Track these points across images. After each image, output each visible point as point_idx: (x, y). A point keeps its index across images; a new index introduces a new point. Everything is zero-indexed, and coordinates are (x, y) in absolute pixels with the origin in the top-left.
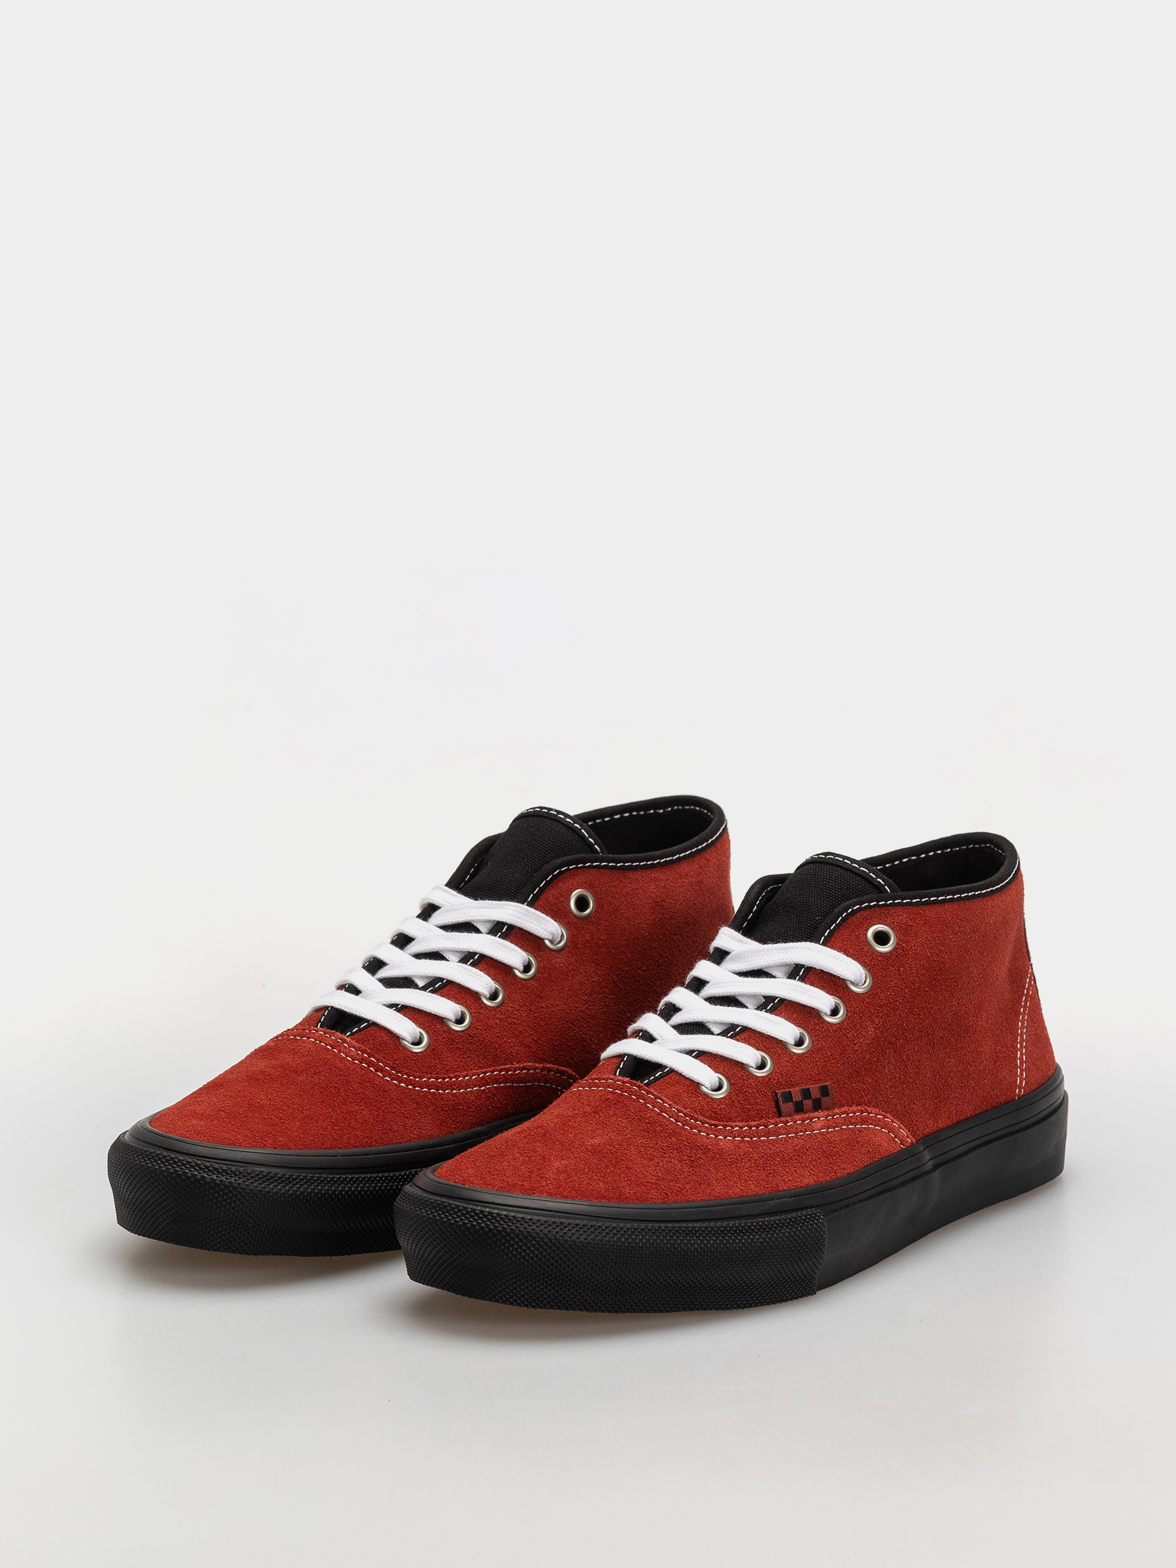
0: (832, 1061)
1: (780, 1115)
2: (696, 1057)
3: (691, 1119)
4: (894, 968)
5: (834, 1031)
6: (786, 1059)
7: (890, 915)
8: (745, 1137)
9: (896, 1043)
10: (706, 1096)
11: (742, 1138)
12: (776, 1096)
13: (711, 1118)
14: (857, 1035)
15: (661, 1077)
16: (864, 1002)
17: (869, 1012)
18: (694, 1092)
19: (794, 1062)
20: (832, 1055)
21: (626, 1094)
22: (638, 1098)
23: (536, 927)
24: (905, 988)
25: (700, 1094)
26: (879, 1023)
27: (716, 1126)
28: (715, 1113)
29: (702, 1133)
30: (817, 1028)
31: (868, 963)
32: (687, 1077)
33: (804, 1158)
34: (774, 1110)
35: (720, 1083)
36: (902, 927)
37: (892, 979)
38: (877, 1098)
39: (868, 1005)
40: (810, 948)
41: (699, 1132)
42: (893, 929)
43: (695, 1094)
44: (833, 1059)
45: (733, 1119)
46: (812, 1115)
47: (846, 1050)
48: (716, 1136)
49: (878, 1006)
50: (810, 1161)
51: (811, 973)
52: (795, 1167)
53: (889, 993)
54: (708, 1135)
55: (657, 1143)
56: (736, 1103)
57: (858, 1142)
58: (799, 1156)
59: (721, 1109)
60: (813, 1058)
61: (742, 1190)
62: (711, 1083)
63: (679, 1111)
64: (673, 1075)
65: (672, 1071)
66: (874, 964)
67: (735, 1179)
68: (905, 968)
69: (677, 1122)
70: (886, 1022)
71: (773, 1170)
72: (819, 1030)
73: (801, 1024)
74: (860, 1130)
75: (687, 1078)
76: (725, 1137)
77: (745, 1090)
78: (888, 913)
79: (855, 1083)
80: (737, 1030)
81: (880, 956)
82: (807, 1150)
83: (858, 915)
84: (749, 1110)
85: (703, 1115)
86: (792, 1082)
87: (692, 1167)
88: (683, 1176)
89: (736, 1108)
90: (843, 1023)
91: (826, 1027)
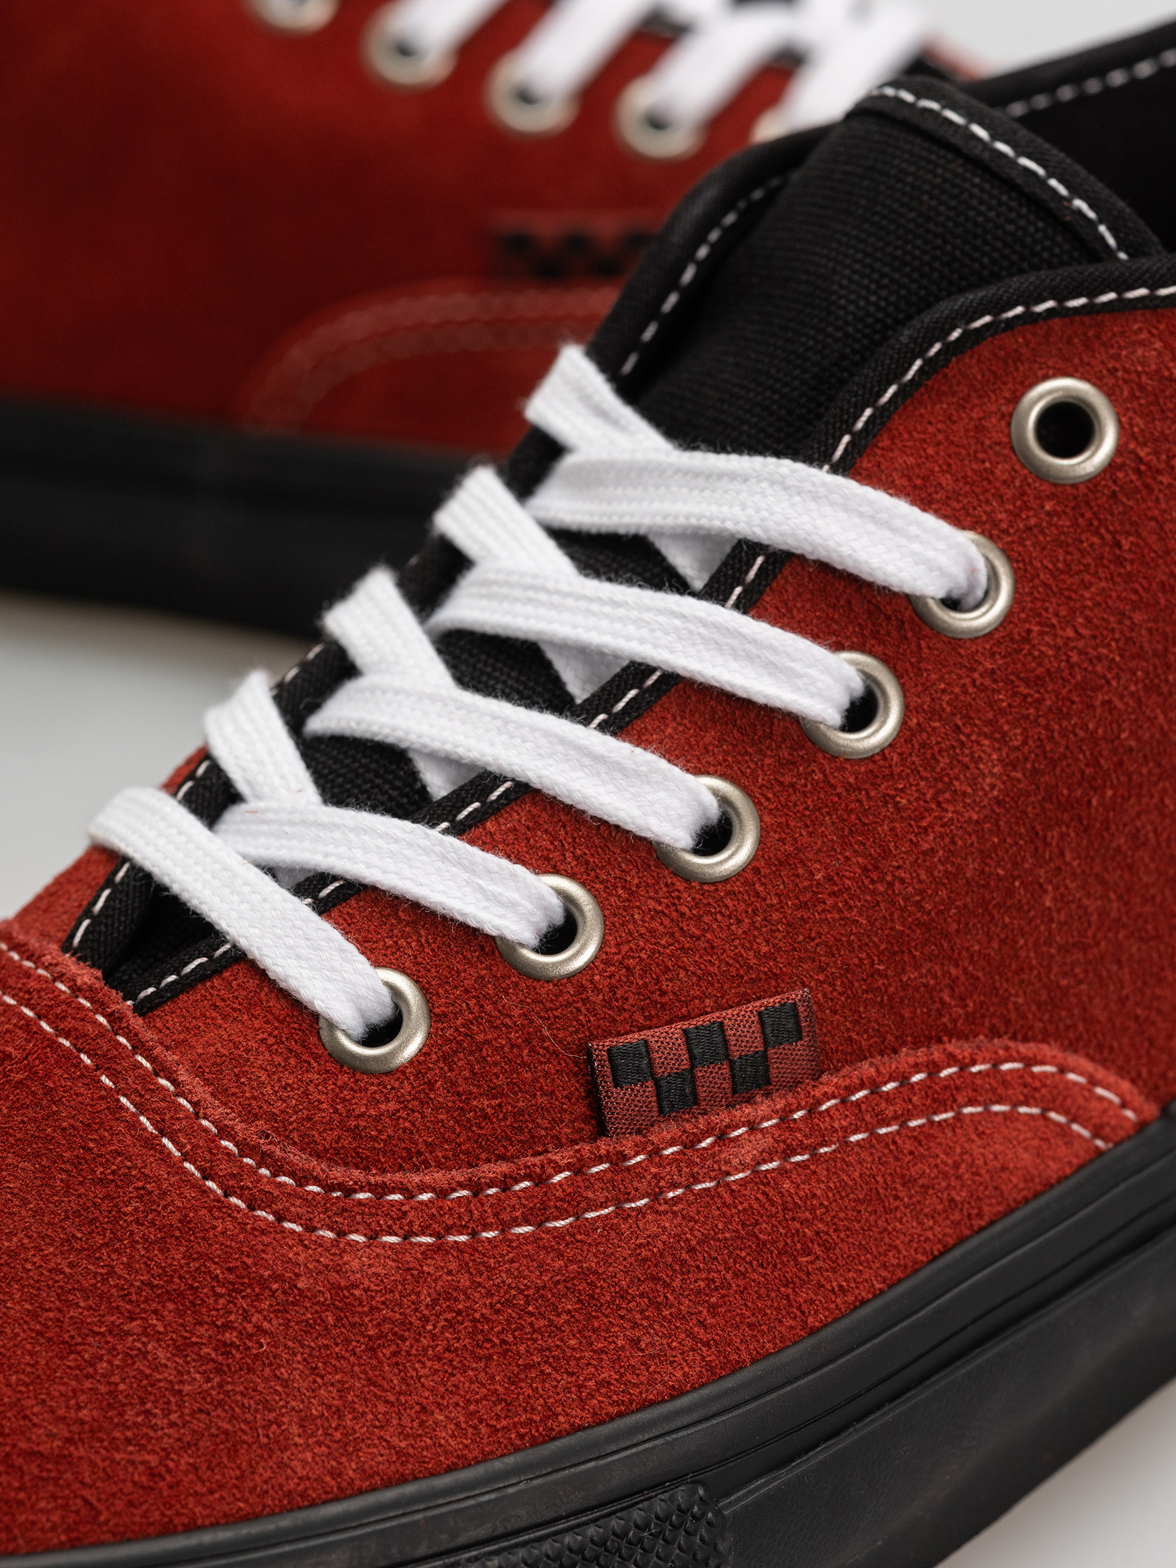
0: (830, 901)
1: (601, 1130)
2: (323, 908)
3: (259, 1166)
4: (1102, 537)
5: (849, 788)
6: (652, 904)
7: (1104, 344)
8: (449, 1230)
9: (1089, 802)
10: (342, 1061)
11: (439, 1236)
12: (590, 1061)
13: (333, 1155)
14: (935, 797)
15: (200, 974)
16: (972, 670)
17: (990, 704)
18: (298, 1048)
19: (683, 915)
20: (829, 878)
21: (67, 1043)
22: (98, 1068)
24: (1136, 607)
25: (317, 1058)
26: (1025, 743)
27: (348, 1192)
28: (356, 1133)
29: (288, 1225)
30: (787, 779)
31: (1004, 526)
32: (283, 985)
33: (677, 1283)
34: (581, 1109)
35: (397, 1007)
36: (1142, 387)
37: (1087, 577)
38: (1005, 1000)
39: (987, 682)
40: (791, 482)
41: (280, 1218)
42: (1110, 394)
43: (297, 1056)
44: (833, 894)
45: (419, 1153)
46: (722, 1118)
47: (886, 853)
48: (341, 1234)
49: (1026, 682)
50: (699, 1292)
51: (786, 572)
52: (635, 1325)
53: (1070, 632)
54: (310, 1229)
55: (112, 1273)
56: (441, 1095)
57: (908, 1182)
58: (655, 1279)
59: (378, 1119)
60: (757, 895)
61: (400, 1453)
62: (361, 1012)
63: (225, 1132)
64: (236, 975)
65: (239, 958)
66: (1029, 529)
67: (382, 1408)
68: (1139, 536)
69: (205, 1177)
70: (1051, 738)
71: (541, 1350)
72: (792, 785)
73: (729, 766)
74: (919, 1137)
75: (281, 990)
76: (373, 1236)
77: (480, 1038)
78: (1098, 337)
79: (917, 967)
80: (494, 796)
81: (1052, 496)
82: (692, 1250)
83: (985, 349)
84: (485, 1117)
85: (307, 1146)
86: (663, 993)
87: (219, 1371)
88: (174, 1417)
89: (436, 1109)
90: (885, 758)
91: (818, 776)
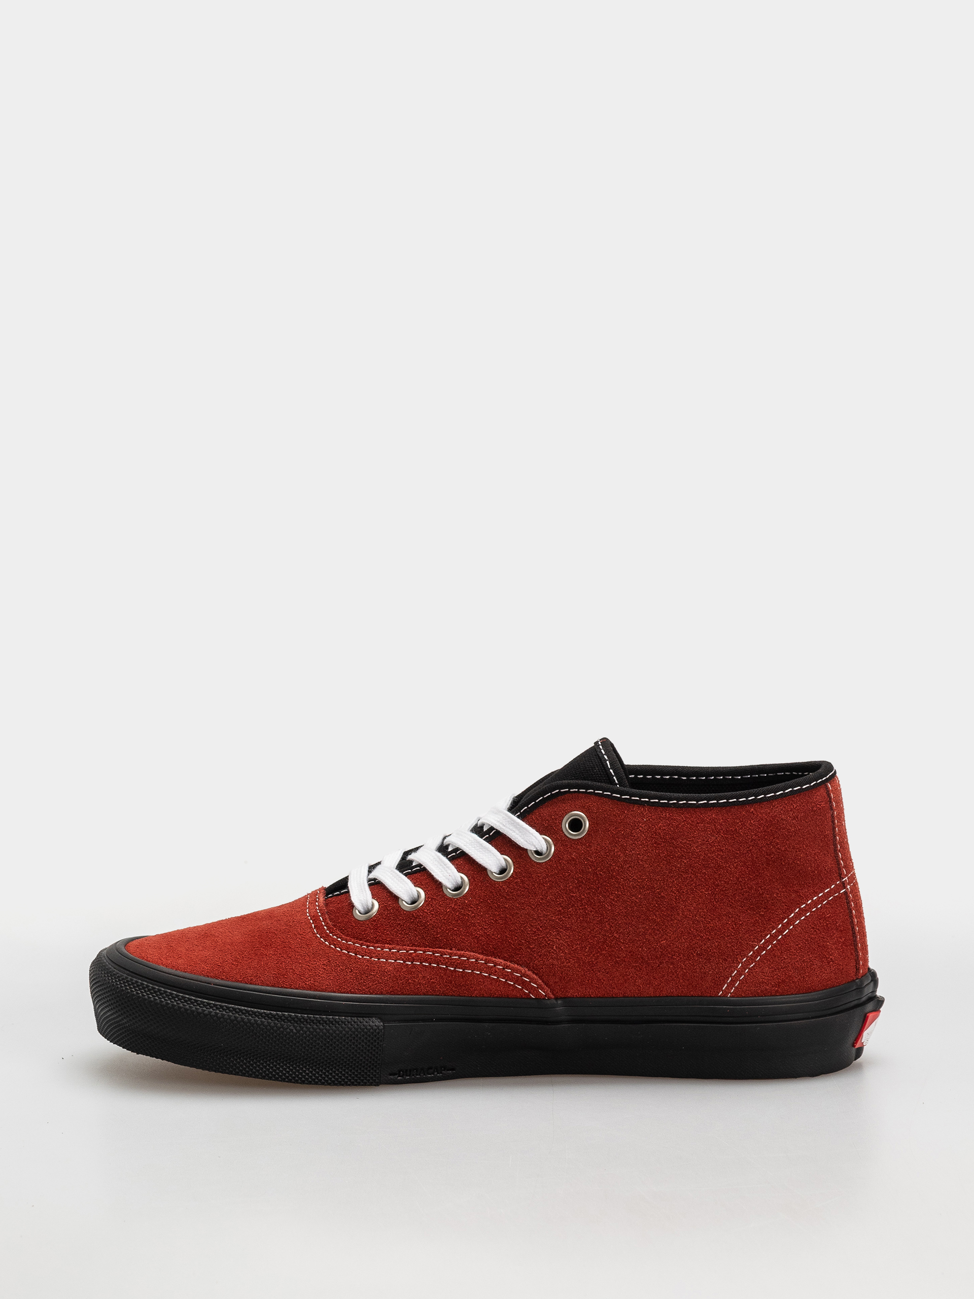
23: (517, 836)
